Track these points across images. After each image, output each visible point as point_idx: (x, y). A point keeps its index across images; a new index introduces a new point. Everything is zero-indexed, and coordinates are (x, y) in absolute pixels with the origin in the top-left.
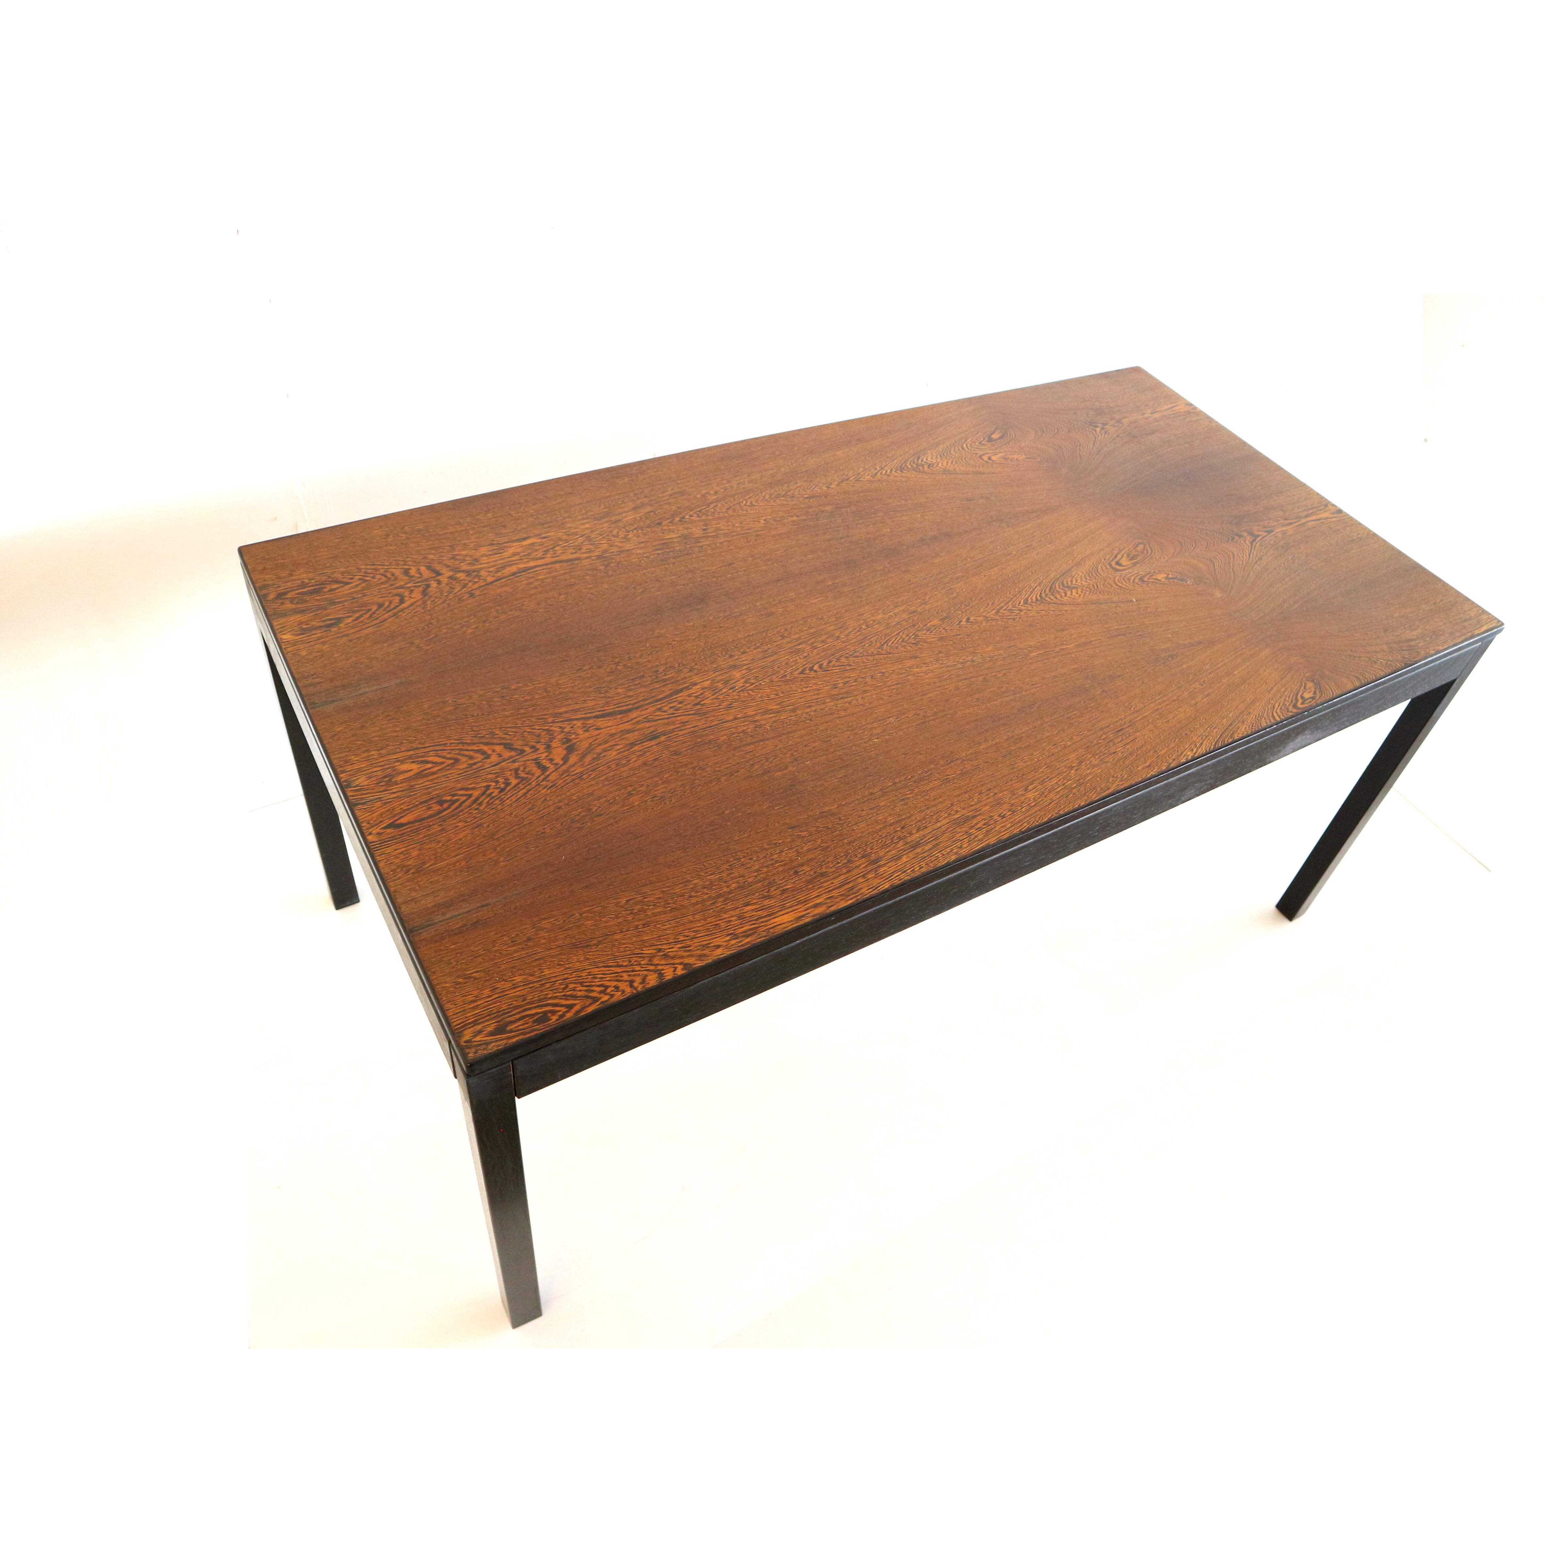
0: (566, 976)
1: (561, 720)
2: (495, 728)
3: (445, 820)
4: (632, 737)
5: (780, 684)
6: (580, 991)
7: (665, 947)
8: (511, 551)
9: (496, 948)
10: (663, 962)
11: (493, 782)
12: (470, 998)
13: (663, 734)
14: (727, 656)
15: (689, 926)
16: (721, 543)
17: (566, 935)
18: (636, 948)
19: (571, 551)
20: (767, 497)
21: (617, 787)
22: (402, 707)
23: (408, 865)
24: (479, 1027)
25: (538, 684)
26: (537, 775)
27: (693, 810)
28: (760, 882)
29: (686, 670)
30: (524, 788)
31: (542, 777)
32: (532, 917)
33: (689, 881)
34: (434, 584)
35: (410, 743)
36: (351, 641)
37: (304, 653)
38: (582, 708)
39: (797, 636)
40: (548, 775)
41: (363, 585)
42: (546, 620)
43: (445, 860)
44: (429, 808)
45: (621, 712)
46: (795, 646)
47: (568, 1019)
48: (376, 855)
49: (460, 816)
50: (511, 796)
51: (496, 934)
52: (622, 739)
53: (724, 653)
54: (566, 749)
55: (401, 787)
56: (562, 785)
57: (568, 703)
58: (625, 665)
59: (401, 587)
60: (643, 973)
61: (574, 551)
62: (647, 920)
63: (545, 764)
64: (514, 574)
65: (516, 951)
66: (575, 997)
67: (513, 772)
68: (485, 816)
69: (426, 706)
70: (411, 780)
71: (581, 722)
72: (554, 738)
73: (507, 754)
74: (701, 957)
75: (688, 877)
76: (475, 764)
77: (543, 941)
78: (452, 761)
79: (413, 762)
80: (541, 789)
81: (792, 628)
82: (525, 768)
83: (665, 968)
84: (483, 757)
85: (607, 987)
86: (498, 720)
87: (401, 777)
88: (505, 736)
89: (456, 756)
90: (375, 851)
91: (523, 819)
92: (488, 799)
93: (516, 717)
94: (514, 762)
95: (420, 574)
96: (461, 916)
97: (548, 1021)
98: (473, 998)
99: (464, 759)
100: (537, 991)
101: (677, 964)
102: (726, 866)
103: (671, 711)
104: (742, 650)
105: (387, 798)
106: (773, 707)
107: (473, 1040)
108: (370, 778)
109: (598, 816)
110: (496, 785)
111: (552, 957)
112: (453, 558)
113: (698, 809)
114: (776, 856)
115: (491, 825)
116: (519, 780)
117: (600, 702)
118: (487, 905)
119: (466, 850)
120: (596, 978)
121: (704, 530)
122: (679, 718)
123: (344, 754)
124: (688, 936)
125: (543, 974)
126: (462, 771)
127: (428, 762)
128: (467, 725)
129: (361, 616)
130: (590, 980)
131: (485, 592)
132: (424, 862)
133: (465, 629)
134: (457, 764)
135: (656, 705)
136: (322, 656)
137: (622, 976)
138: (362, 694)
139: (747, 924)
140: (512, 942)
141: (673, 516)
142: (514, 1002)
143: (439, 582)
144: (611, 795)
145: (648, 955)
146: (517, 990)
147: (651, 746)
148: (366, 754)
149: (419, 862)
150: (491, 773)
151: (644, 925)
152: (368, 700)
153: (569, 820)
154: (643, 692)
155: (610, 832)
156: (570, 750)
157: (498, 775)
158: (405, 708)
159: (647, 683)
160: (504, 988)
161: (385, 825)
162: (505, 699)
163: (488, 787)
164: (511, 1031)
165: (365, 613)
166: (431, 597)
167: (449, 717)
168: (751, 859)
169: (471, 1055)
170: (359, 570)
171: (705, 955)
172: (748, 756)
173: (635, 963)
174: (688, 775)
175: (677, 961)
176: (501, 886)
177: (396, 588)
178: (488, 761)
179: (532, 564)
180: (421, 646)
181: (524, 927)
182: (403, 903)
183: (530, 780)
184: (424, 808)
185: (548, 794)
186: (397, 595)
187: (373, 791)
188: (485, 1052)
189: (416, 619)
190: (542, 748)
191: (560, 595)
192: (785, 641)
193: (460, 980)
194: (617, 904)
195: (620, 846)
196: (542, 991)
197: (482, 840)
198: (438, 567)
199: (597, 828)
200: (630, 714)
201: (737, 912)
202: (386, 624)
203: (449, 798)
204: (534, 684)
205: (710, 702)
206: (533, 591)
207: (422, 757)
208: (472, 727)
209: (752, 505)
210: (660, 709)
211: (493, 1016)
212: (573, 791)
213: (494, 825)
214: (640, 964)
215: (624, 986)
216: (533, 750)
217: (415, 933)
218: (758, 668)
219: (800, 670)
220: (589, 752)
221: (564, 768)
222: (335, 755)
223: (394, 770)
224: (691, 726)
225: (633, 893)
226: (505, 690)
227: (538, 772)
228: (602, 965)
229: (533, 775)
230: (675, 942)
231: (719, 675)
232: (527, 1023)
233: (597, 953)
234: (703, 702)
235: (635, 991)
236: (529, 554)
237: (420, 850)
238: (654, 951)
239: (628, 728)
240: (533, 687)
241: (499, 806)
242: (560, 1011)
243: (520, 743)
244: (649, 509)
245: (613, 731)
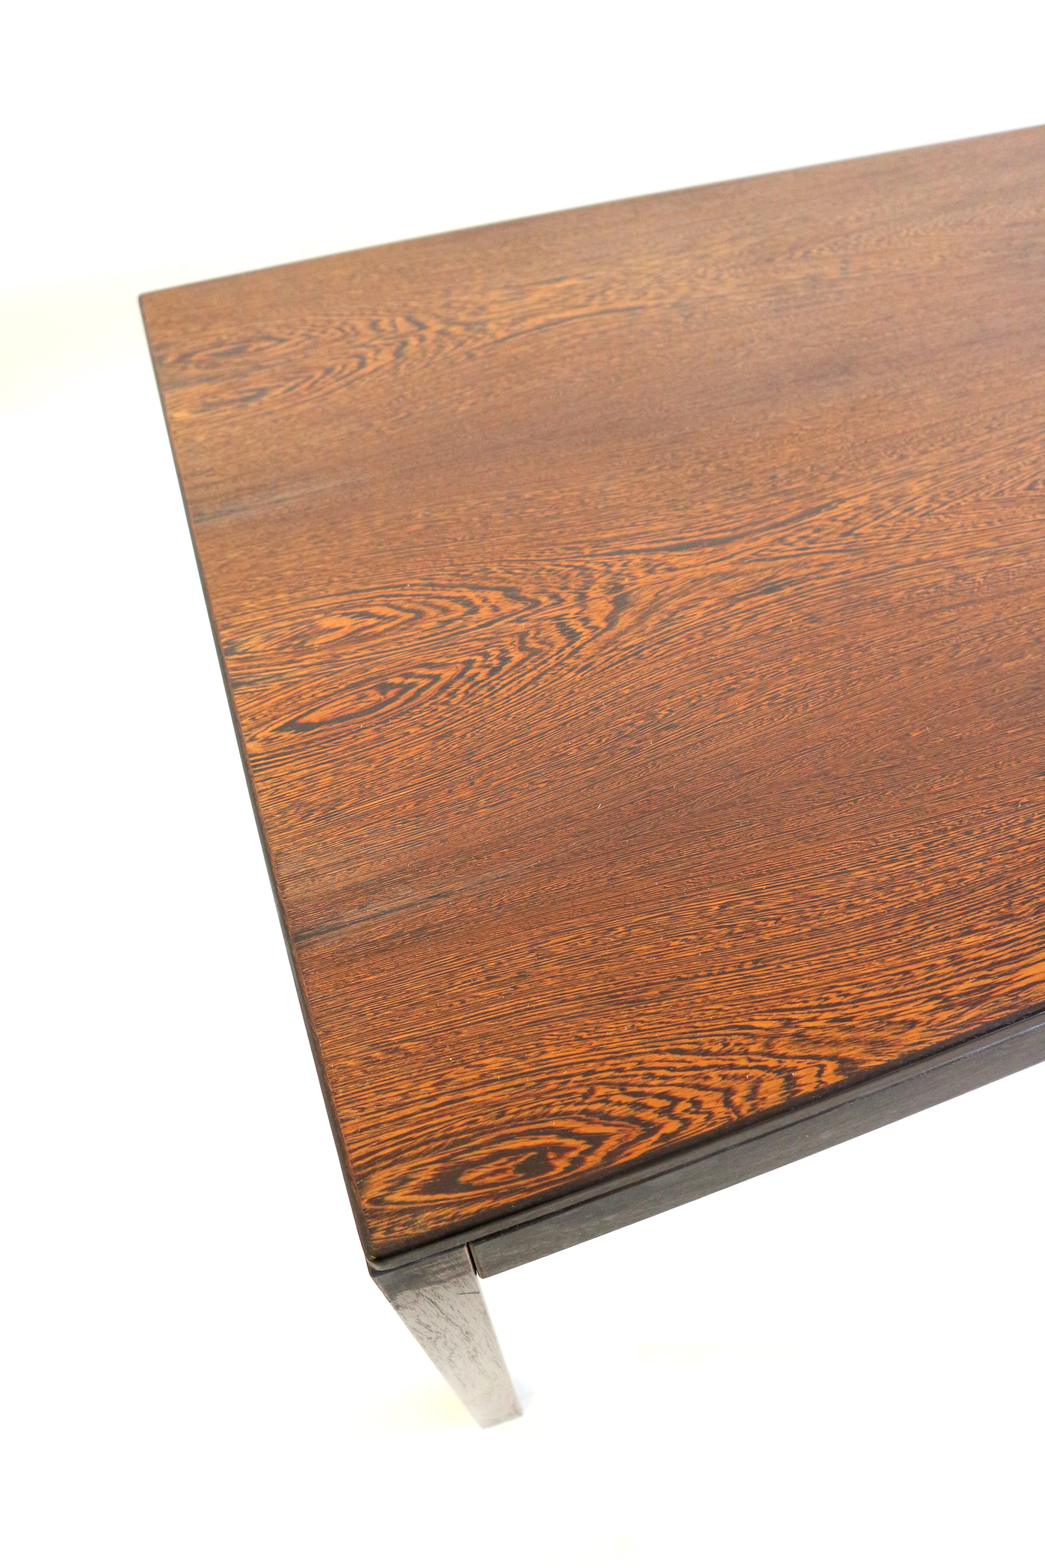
0: (590, 1066)
1: (606, 551)
2: (491, 562)
3: (387, 721)
4: (732, 586)
5: (994, 505)
6: (619, 1104)
7: (797, 1016)
8: (537, 296)
9: (454, 990)
10: (795, 1051)
11: (480, 654)
12: (392, 1098)
13: (789, 582)
14: (895, 457)
15: (851, 971)
16: (872, 288)
17: (596, 972)
18: (739, 1015)
19: (630, 296)
20: (941, 225)
21: (705, 675)
22: (340, 522)
23: (310, 803)
24: (402, 1169)
25: (568, 492)
26: (558, 646)
27: (848, 725)
28: (991, 884)
29: (824, 476)
30: (535, 668)
31: (568, 650)
32: (531, 928)
33: (845, 872)
34: (413, 341)
35: (345, 581)
36: (275, 421)
37: (201, 438)
38: (644, 533)
39: (1014, 429)
40: (580, 647)
41: (307, 342)
42: (587, 393)
43: (378, 797)
44: (361, 698)
45: (712, 543)
46: (1015, 443)
47: (590, 1169)
48: (257, 779)
49: (413, 714)
50: (511, 682)
51: (458, 958)
52: (715, 589)
53: (889, 452)
54: (614, 601)
55: (319, 658)
56: (603, 666)
57: (619, 524)
58: (718, 466)
59: (364, 345)
60: (753, 1072)
61: (635, 296)
62: (762, 951)
63: (574, 627)
64: (539, 328)
65: (493, 1001)
66: (607, 1118)
67: (516, 639)
68: (458, 717)
69: (378, 523)
70: (337, 645)
71: (642, 556)
72: (594, 582)
73: (507, 607)
74: (875, 1045)
75: (845, 864)
76: (450, 621)
77: (549, 982)
78: (412, 615)
79: (343, 615)
80: (564, 671)
81: (1003, 414)
82: (538, 633)
83: (800, 1066)
84: (466, 609)
85: (676, 1101)
86: (497, 548)
87: (322, 639)
88: (508, 575)
89: (418, 607)
90: (255, 771)
91: (529, 726)
92: (467, 686)
93: (528, 544)
94: (519, 620)
95: (395, 326)
96: (395, 914)
97: (545, 1172)
98: (400, 1098)
99: (433, 612)
100: (529, 1096)
101: (825, 1058)
102: (919, 845)
103: (801, 544)
104: (920, 448)
105: (293, 675)
106: (987, 545)
107: (387, 1198)
108: (269, 638)
109: (667, 728)
110: (484, 661)
111: (566, 1019)
112: (448, 306)
113: (857, 725)
114: (1018, 830)
115: (469, 735)
116: (527, 653)
117: (676, 525)
118: (446, 895)
119: (416, 781)
120: (653, 1076)
121: (842, 269)
122: (816, 557)
123: (233, 597)
124: (846, 995)
125: (544, 1057)
126: (427, 634)
127: (370, 615)
128: (443, 556)
129: (297, 386)
130: (641, 1081)
131: (491, 352)
132: (339, 800)
133: (455, 405)
134: (419, 621)
135: (774, 533)
136: (228, 443)
137: (707, 1078)
138: (278, 501)
139: (970, 976)
140: (488, 979)
141: (792, 249)
142: (481, 1118)
143: (422, 339)
144: (694, 690)
145: (763, 1032)
146: (489, 1089)
147: (768, 604)
148: (269, 598)
149: (329, 799)
150: (478, 640)
151: (756, 962)
152: (285, 511)
153: (614, 733)
154: (751, 511)
155: (690, 762)
156: (621, 603)
157: (490, 641)
158: (344, 525)
159: (757, 496)
160: (462, 1083)
161: (281, 724)
162: (512, 515)
163: (469, 664)
164: (468, 1187)
165: (304, 382)
166: (406, 359)
167: (416, 540)
168: (968, 833)
169: (379, 1235)
170: (303, 321)
171: (883, 1042)
172: (947, 629)
173: (737, 1049)
174: (837, 659)
175: (826, 1051)
176: (478, 858)
177: (356, 347)
178: (475, 617)
179: (568, 314)
180: (384, 429)
181: (513, 947)
182: (289, 878)
183: (546, 654)
184: (353, 697)
185: (577, 683)
186: (356, 356)
187: (269, 662)
188: (409, 1231)
189: (380, 390)
190: (570, 598)
191: (611, 357)
192: (994, 435)
193: (377, 1054)
194: (701, 912)
195: (709, 791)
196: (538, 1097)
197: (450, 762)
198: (422, 318)
199: (665, 752)
200: (727, 546)
201: (948, 946)
202: (332, 398)
203: (397, 680)
204: (562, 492)
205: (871, 530)
206: (566, 353)
207: (361, 606)
208: (451, 559)
209: (916, 235)
210: (781, 540)
211: (433, 1145)
212: (623, 678)
213: (473, 735)
214: (746, 1052)
215: (711, 1101)
216: (554, 601)
217: (304, 942)
218: (951, 477)
219: (1026, 484)
220: (655, 609)
221: (606, 636)
222: (218, 597)
223: (311, 627)
224: (838, 571)
225: (734, 891)
226: (513, 500)
227: (560, 641)
228: (666, 1046)
229: (551, 645)
230: (819, 1006)
231: (883, 487)
232: (503, 1171)
233: (659, 1018)
234: (857, 532)
235: (734, 1117)
236: (564, 301)
237: (335, 774)
238: (777, 1024)
239: (724, 569)
240: (560, 496)
241: (487, 700)
242: (573, 1149)
243: (532, 588)
244: (754, 240)
245: (699, 574)
